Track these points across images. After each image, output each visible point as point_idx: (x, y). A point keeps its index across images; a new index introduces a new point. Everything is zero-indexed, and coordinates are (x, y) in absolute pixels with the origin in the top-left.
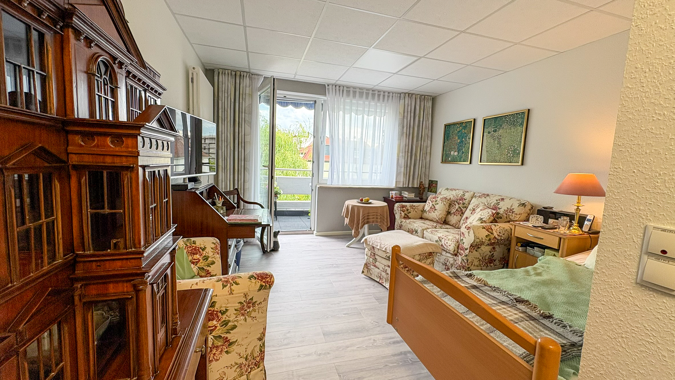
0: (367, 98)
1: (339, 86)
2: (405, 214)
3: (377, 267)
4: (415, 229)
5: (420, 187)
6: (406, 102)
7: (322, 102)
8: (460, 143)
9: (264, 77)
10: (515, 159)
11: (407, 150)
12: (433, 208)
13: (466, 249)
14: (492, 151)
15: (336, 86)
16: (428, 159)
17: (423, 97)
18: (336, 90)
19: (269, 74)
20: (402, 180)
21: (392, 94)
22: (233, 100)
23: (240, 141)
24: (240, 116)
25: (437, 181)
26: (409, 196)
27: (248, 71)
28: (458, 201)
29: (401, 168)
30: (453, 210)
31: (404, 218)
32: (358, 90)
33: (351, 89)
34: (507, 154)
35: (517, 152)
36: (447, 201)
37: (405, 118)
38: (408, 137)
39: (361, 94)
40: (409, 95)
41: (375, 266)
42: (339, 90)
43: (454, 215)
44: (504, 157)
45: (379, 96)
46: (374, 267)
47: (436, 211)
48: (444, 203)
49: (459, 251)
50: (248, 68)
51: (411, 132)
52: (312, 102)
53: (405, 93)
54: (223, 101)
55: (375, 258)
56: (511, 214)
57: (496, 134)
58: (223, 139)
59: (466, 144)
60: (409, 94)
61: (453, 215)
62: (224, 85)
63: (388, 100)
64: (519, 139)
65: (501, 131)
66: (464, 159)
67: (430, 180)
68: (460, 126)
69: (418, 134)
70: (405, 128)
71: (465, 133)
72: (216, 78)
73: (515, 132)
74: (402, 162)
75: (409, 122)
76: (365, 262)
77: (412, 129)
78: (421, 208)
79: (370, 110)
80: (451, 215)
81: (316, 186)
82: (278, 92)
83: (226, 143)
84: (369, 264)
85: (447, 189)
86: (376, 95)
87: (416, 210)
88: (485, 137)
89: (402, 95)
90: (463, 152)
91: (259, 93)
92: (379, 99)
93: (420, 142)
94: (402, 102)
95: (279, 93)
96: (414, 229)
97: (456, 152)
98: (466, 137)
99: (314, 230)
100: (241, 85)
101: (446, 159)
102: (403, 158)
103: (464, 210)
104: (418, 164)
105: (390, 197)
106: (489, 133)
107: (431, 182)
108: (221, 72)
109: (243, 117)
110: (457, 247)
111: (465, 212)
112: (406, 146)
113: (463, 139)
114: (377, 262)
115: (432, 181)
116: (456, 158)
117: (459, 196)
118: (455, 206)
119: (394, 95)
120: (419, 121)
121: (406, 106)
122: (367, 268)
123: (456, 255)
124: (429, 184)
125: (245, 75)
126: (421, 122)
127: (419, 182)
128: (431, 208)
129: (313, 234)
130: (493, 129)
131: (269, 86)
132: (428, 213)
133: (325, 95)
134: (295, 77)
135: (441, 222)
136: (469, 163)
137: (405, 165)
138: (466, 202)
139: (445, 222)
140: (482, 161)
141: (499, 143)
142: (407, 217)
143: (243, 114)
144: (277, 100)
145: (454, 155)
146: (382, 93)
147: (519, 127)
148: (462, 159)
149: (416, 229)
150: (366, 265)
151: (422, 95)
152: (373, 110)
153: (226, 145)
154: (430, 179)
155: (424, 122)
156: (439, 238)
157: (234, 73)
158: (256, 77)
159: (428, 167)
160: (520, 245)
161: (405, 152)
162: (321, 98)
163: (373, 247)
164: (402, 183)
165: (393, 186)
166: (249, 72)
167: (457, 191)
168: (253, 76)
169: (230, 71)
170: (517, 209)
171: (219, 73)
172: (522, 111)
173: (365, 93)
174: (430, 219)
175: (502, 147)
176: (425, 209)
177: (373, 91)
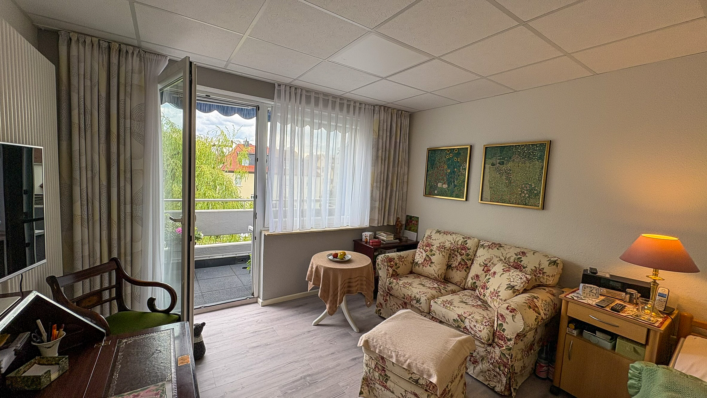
0: (333, 108)
1: (296, 89)
2: (394, 270)
3: (388, 389)
4: (415, 297)
5: (397, 225)
6: (382, 118)
7: (270, 109)
8: (450, 173)
9: (169, 60)
10: (532, 201)
11: (382, 179)
12: (428, 261)
13: (510, 340)
14: (498, 188)
15: (290, 87)
16: (405, 190)
17: (400, 112)
18: (290, 92)
19: (179, 55)
20: (377, 218)
21: (364, 105)
22: (103, 94)
23: (122, 167)
24: (122, 125)
25: (418, 218)
26: (387, 239)
27: (135, 43)
28: (459, 251)
29: (375, 201)
30: (455, 264)
31: (392, 275)
32: (321, 96)
33: (313, 95)
34: (521, 194)
35: (535, 192)
36: (446, 251)
37: (381, 137)
38: (383, 162)
39: (326, 103)
40: (384, 109)
41: (385, 387)
42: (296, 94)
43: (457, 269)
44: (516, 197)
45: (349, 106)
46: (383, 389)
47: (433, 265)
48: (443, 253)
49: (496, 340)
50: (135, 37)
51: (387, 156)
52: (250, 108)
53: (381, 106)
54: (82, 94)
55: (386, 375)
56: (541, 275)
57: (504, 167)
58: (84, 165)
59: (459, 176)
60: (385, 107)
61: (455, 270)
62: (82, 65)
63: (359, 113)
64: (537, 176)
65: (510, 164)
66: (456, 195)
67: (407, 216)
68: (450, 153)
69: (394, 158)
70: (380, 151)
71: (458, 162)
72: (63, 50)
73: (531, 167)
74: (377, 194)
75: (384, 143)
76: (363, 375)
77: (387, 153)
78: (410, 259)
79: (338, 125)
80: (452, 270)
81: (261, 233)
82: (199, 87)
83: (89, 173)
84: (371, 379)
85: (438, 232)
86: (345, 106)
87: (405, 263)
88: (487, 170)
89: (377, 108)
90: (455, 186)
91: (160, 87)
92: (348, 111)
93: (396, 169)
94: (376, 116)
95: (201, 90)
96: (413, 296)
97: (445, 184)
98: (460, 167)
99: (258, 297)
100: (123, 69)
101: (430, 191)
102: (378, 189)
103: (469, 263)
104: (394, 195)
105: (364, 240)
106: (493, 165)
107: (409, 218)
108: (74, 39)
109: (128, 126)
110: (492, 334)
111: (471, 266)
112: (381, 174)
113: (456, 169)
114: (389, 382)
115: (411, 217)
116: (445, 191)
117: (460, 243)
118: (455, 257)
119: (367, 107)
120: (396, 142)
121: (382, 122)
122: (368, 386)
123: (490, 345)
124: (407, 221)
125: (130, 52)
126: (398, 144)
127: (395, 219)
128: (425, 259)
129: (257, 302)
130: (498, 161)
131: (182, 75)
132: (421, 266)
133: (272, 98)
134: (226, 65)
135: (441, 280)
136: (464, 199)
137: (379, 199)
138: (471, 252)
139: (446, 280)
140: (483, 199)
141: (508, 178)
142: (396, 275)
143: (128, 121)
144: (198, 100)
145: (442, 188)
146: (352, 103)
147: (537, 162)
148: (454, 194)
149: (417, 296)
150: (366, 381)
151: (398, 110)
152: (341, 125)
153: (89, 175)
154: (407, 214)
155: (401, 144)
156: (459, 316)
157: (105, 45)
158: (152, 56)
159: (405, 199)
160: (574, 327)
161: (380, 181)
162: (266, 103)
163: (383, 358)
164: (376, 222)
165: (366, 224)
166: (138, 47)
167: (454, 236)
168: (147, 55)
169: (95, 40)
170: (549, 270)
171: (70, 39)
172: (540, 142)
173: (330, 102)
174: (426, 274)
175: (512, 185)
176: (416, 261)
177: (340, 99)
